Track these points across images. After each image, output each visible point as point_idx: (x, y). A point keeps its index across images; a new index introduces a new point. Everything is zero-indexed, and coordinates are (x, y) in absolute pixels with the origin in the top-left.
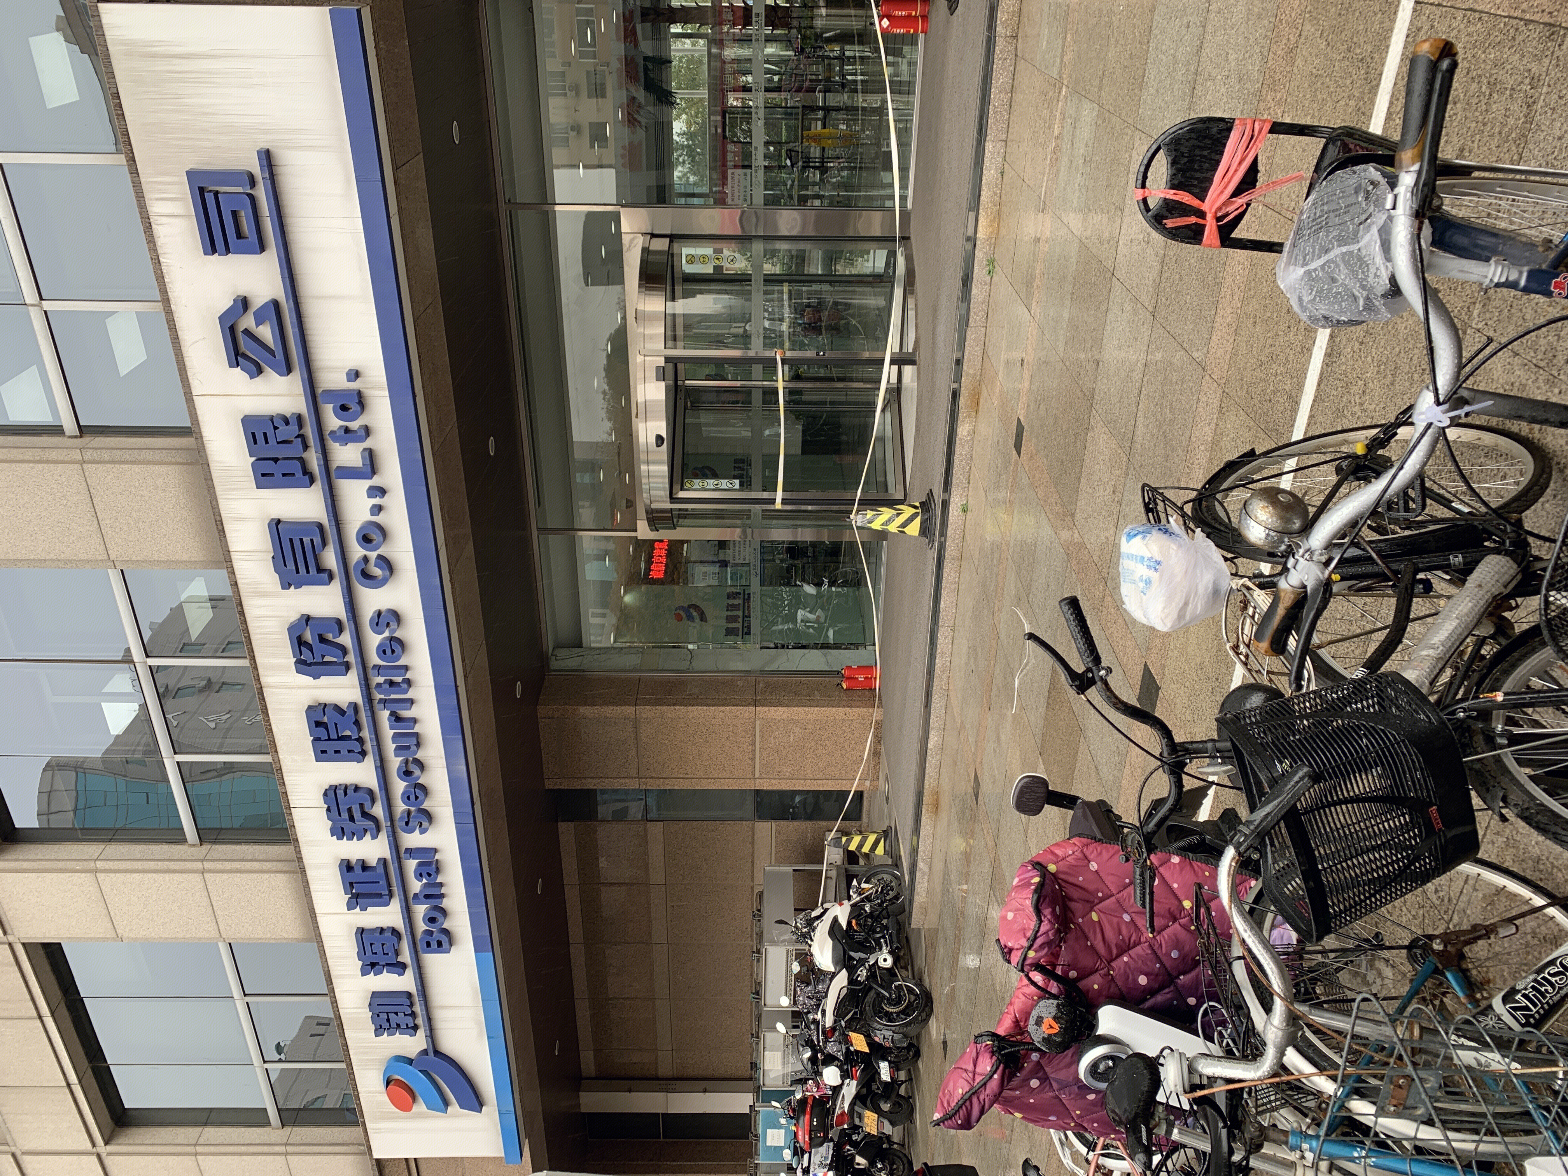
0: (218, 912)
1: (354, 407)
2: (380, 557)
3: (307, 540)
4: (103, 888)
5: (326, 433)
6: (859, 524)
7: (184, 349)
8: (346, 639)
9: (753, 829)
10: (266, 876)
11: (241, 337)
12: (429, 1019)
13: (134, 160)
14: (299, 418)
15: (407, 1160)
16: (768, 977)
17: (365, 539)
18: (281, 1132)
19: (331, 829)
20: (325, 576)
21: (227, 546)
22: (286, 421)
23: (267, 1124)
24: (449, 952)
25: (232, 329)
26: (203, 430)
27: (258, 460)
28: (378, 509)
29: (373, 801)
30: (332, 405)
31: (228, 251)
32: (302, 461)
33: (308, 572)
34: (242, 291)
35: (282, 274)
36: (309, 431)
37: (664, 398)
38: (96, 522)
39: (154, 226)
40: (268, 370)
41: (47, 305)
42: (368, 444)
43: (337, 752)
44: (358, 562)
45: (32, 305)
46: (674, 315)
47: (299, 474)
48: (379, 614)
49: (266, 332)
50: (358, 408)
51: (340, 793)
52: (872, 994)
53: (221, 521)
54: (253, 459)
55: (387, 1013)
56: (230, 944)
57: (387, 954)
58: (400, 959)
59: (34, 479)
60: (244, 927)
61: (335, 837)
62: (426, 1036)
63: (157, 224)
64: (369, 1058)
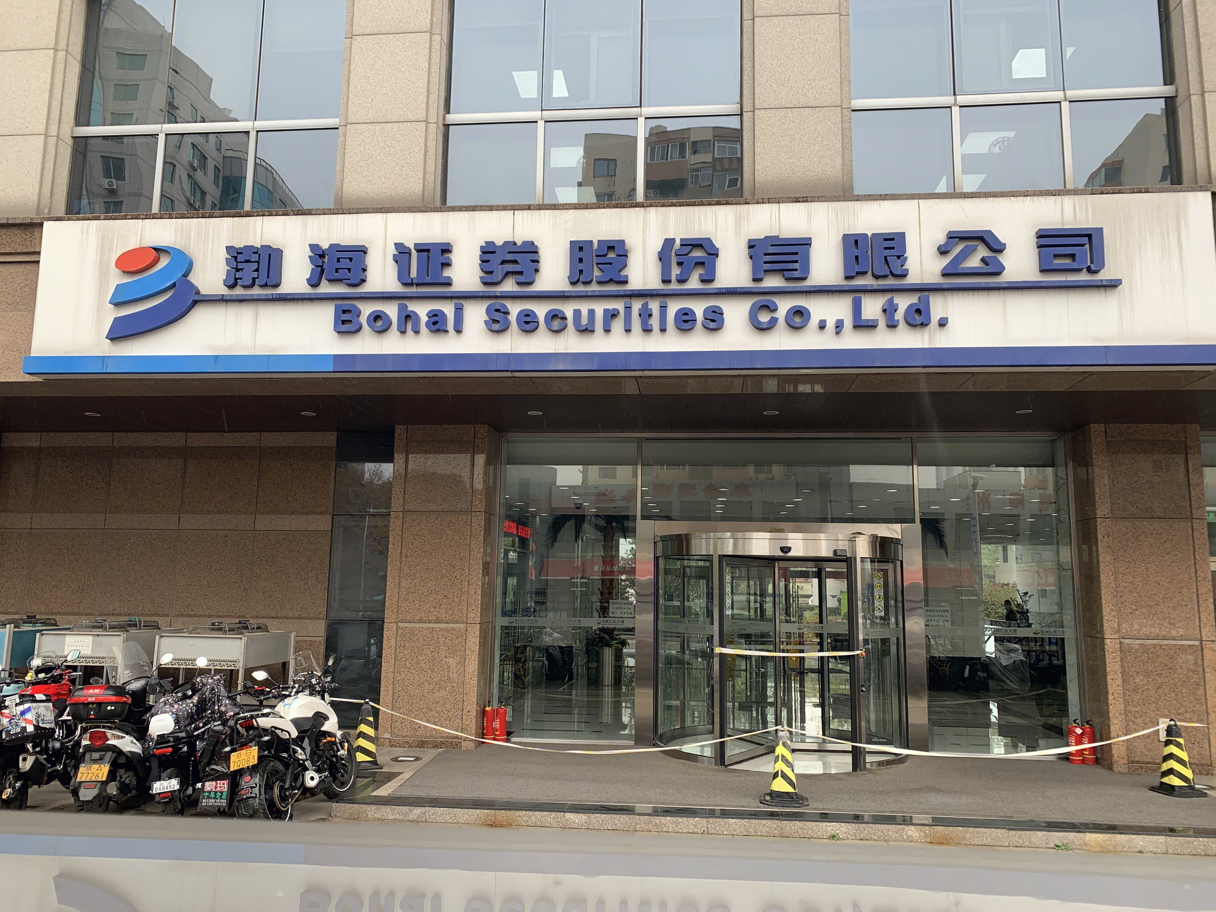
0: (378, 127)
1: (919, 319)
2: (777, 322)
3: (796, 266)
4: (413, 35)
5: (893, 295)
7: (957, 200)
8: (694, 283)
10: (420, 175)
11: (972, 243)
12: (241, 301)
13: (1101, 194)
14: (903, 276)
15: (39, 253)
17: (797, 312)
18: (69, 135)
19: (493, 242)
20: (758, 276)
21: (783, 202)
22: (900, 266)
23: (78, 123)
24: (335, 330)
25: (979, 238)
26: (889, 202)
27: (869, 239)
28: (823, 326)
29: (519, 284)
30: (918, 302)
31: (1040, 247)
32: (865, 273)
33: (766, 262)
34: (1009, 249)
36: (891, 282)
38: (789, 106)
39: (1054, 197)
40: (944, 260)
41: (955, 109)
42: (881, 325)
43: (581, 260)
44: (774, 303)
45: (955, 99)
47: (858, 268)
48: (720, 314)
49: (974, 262)
50: (916, 324)
51: (532, 256)
53: (807, 201)
54: (870, 236)
55: (258, 262)
56: (338, 128)
57: (337, 271)
58: (324, 282)
59: (826, 70)
60: (360, 145)
61: (484, 245)
62: (223, 295)
63: (1055, 200)
64: (192, 237)
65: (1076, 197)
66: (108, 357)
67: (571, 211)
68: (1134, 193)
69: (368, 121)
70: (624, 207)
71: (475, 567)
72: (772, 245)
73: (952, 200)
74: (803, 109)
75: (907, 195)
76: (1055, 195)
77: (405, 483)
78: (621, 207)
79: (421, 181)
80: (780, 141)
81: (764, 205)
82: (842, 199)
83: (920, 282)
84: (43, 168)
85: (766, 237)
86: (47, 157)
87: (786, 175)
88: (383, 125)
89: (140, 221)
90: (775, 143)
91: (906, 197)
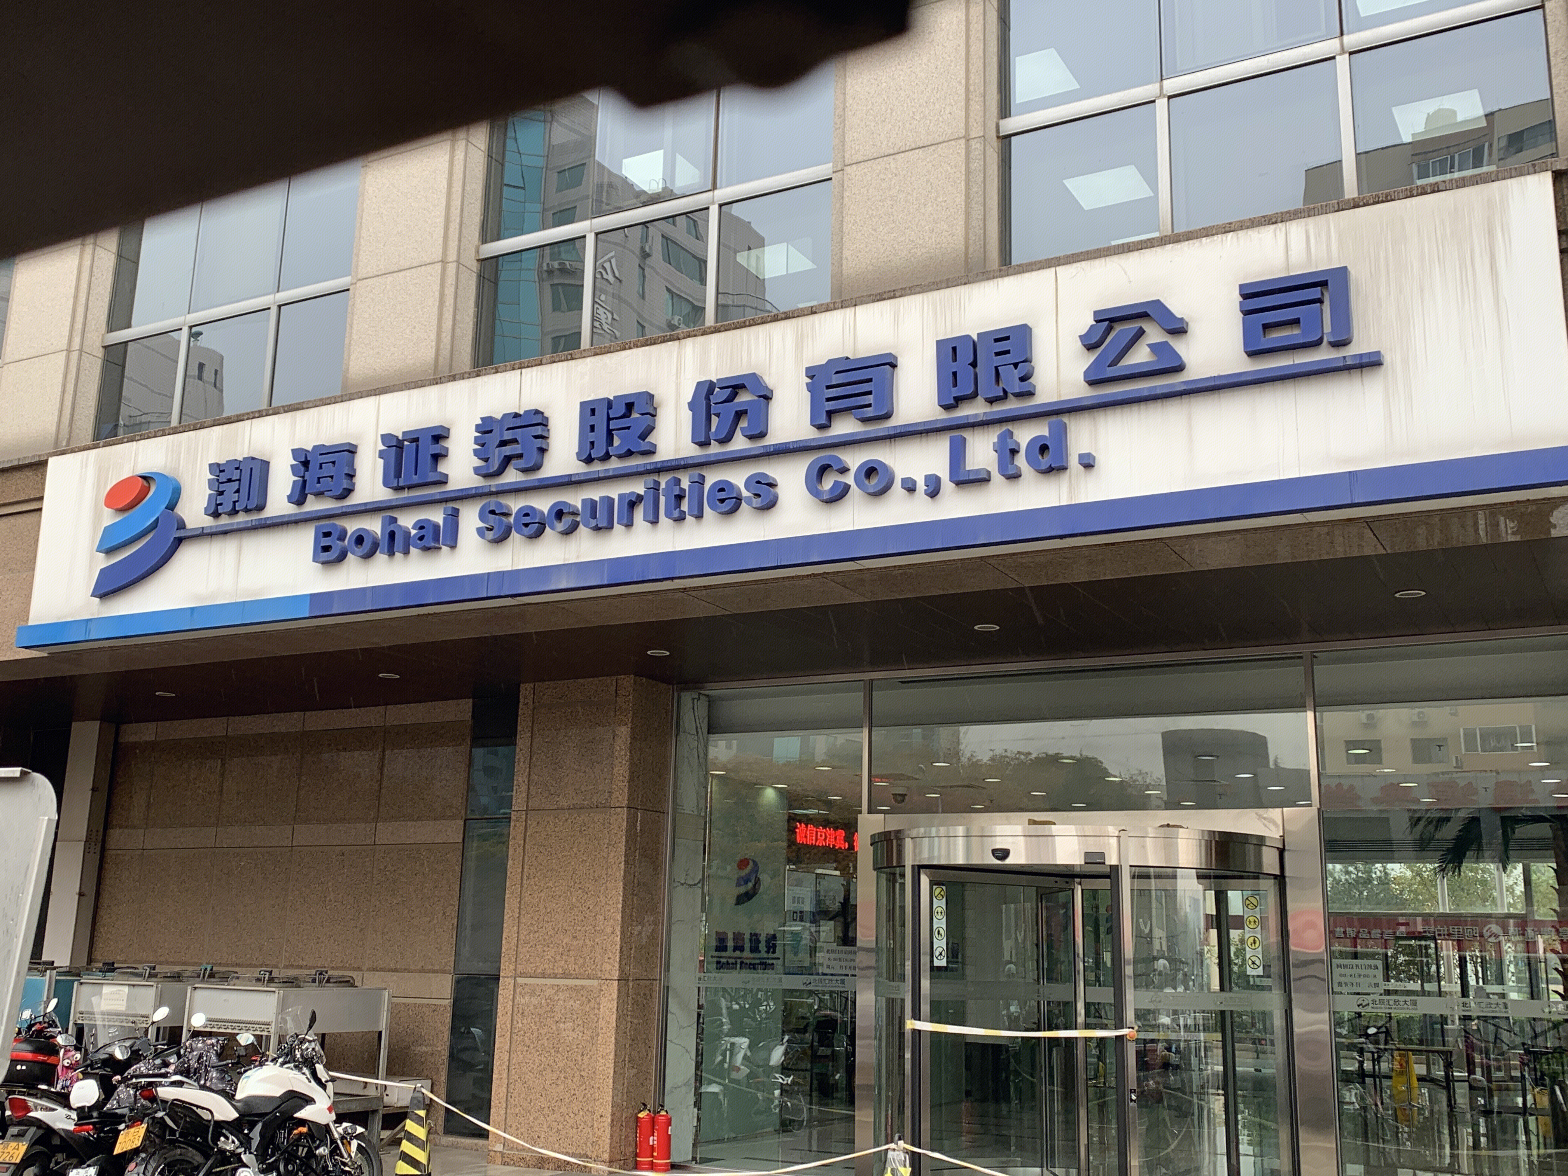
0: (390, 278)
1: (1045, 461)
2: (847, 488)
3: (870, 399)
4: (432, 147)
5: (1010, 427)
6: (890, 1153)
7: (1115, 258)
8: (739, 443)
9: (444, 972)
10: (433, 336)
11: (1135, 325)
12: (225, 532)
13: (1354, 207)
14: (1030, 394)
15: (41, 499)
16: (236, 994)
17: (870, 471)
18: (99, 344)
19: (490, 418)
20: (823, 420)
21: (862, 303)
22: (1024, 379)
23: (110, 329)
24: (314, 560)
25: (1144, 316)
26: (1012, 278)
27: (974, 342)
28: (910, 487)
29: (525, 471)
30: (1047, 434)
31: (1246, 313)
32: (974, 395)
33: (828, 400)
34: (1193, 328)
35: (1220, 377)
36: (1012, 406)
37: (1059, 862)
38: (892, 152)
39: (1273, 227)
40: (1092, 357)
41: (1162, 103)
42: (996, 476)
43: (592, 428)
44: (840, 460)
45: (1161, 87)
46: (1175, 877)
47: (956, 392)
48: (772, 485)
49: (1140, 356)
50: (1044, 467)
51: (539, 430)
52: (198, 1158)
53: (894, 297)
54: (975, 338)
55: (239, 480)
56: (348, 290)
57: (319, 482)
58: (310, 497)
59: (946, 84)
60: (369, 307)
61: (480, 422)
62: (203, 528)
63: (1275, 230)
64: (182, 456)
65: (1310, 220)
66: (91, 620)
67: (589, 359)
68: (1412, 196)
69: (380, 273)
70: (655, 344)
71: (614, 892)
72: (837, 373)
73: (1108, 259)
74: (911, 153)
75: (1040, 262)
76: (1276, 222)
77: (530, 768)
78: (651, 344)
79: (434, 343)
80: (877, 209)
81: (835, 312)
82: (944, 285)
83: (1055, 400)
84: (64, 392)
85: (830, 361)
86: (69, 377)
87: (885, 260)
88: (395, 274)
89: (135, 443)
90: (870, 212)
91: (1038, 266)
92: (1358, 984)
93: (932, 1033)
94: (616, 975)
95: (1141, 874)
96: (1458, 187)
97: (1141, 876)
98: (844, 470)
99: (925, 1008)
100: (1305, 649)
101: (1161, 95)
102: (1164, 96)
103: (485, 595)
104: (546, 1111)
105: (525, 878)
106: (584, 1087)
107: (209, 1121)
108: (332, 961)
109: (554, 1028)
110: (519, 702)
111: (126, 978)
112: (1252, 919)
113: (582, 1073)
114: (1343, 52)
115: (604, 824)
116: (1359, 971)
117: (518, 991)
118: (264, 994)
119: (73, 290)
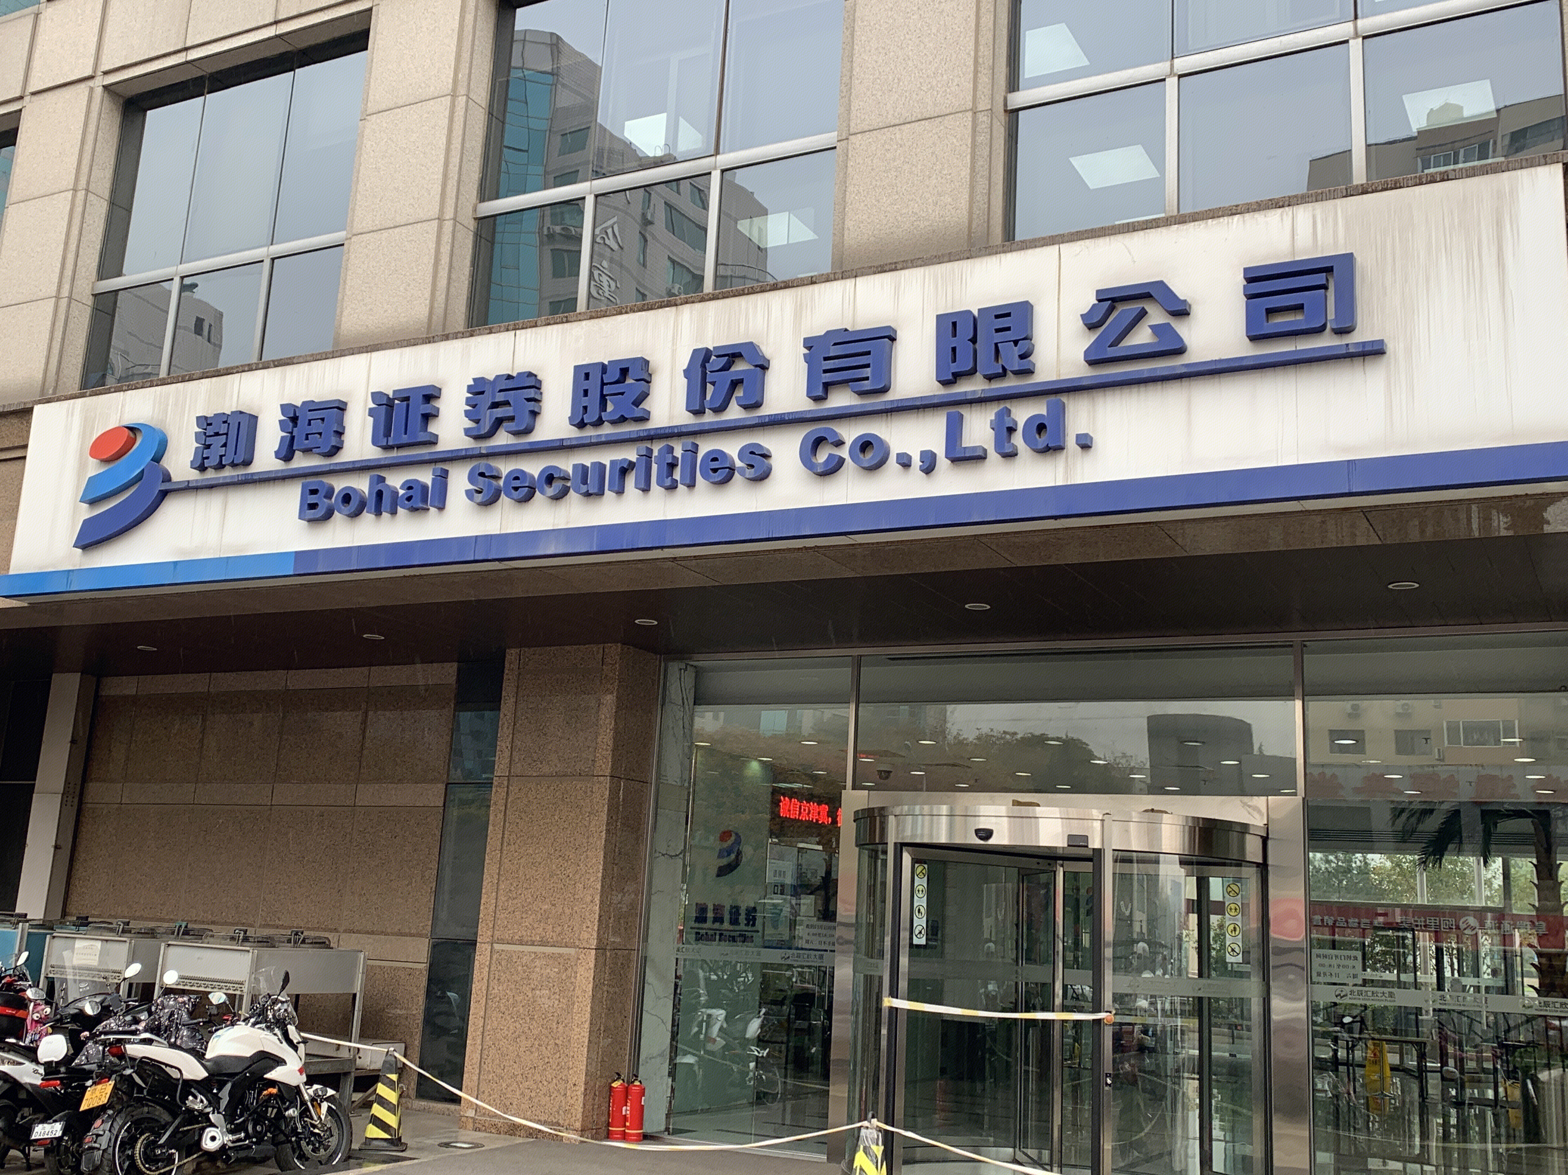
0: (385, 234)
1: (1042, 441)
2: (841, 462)
3: (867, 372)
4: (431, 102)
5: (1008, 404)
6: (863, 1131)
7: (1120, 237)
8: (734, 413)
9: (420, 935)
10: (427, 295)
11: (1136, 306)
12: (211, 487)
13: (1363, 193)
14: (1029, 372)
15: (25, 447)
16: (209, 952)
17: (865, 445)
18: (88, 292)
19: (483, 378)
20: (820, 392)
21: (862, 275)
22: (1024, 356)
23: (101, 277)
24: (300, 518)
25: (1147, 296)
26: (1015, 254)
27: (975, 319)
28: (905, 462)
29: (516, 434)
30: (1044, 412)
31: (1250, 297)
32: (972, 372)
33: (825, 371)
34: (1196, 311)
35: (1220, 361)
36: (1011, 383)
37: (1041, 844)
38: (897, 122)
39: (1279, 211)
40: (1093, 337)
41: (1172, 82)
42: (993, 455)
43: (586, 393)
44: (836, 433)
45: (1172, 66)
46: (1157, 862)
47: (954, 368)
48: (766, 456)
49: (1142, 337)
50: (1041, 446)
51: (531, 393)
52: (166, 1117)
53: (896, 269)
54: (976, 313)
55: (227, 434)
56: (343, 245)
57: (307, 439)
58: (298, 454)
59: (954, 56)
60: (363, 263)
61: (472, 383)
62: (188, 482)
63: (1282, 215)
64: (170, 408)
65: (1318, 205)
66: (73, 571)
67: (584, 323)
68: (1421, 184)
69: (375, 228)
70: (652, 309)
71: (594, 860)
72: (835, 344)
73: (1112, 237)
74: (917, 124)
75: (1044, 239)
76: (1283, 206)
77: (513, 734)
78: (648, 309)
79: (428, 301)
80: (881, 180)
81: (835, 283)
82: (946, 259)
83: (1054, 379)
84: (51, 339)
85: (828, 332)
86: (57, 324)
87: (887, 231)
88: (390, 231)
89: (122, 393)
90: (874, 183)
91: (1042, 242)
92: (1337, 975)
93: (909, 1011)
94: (594, 943)
95: (1124, 858)
96: (1468, 177)
97: (1124, 861)
98: (839, 443)
99: (903, 985)
100: (1296, 638)
101: (1172, 74)
102: (1174, 75)
103: (472, 559)
104: (519, 1078)
105: (505, 844)
106: (558, 1055)
107: (178, 1080)
108: (308, 922)
109: (530, 995)
110: (504, 667)
111: (99, 933)
112: (1233, 906)
113: (557, 1041)
114: (1356, 36)
115: (586, 793)
116: (1338, 961)
117: (494, 957)
118: (238, 954)
119: (64, 237)
